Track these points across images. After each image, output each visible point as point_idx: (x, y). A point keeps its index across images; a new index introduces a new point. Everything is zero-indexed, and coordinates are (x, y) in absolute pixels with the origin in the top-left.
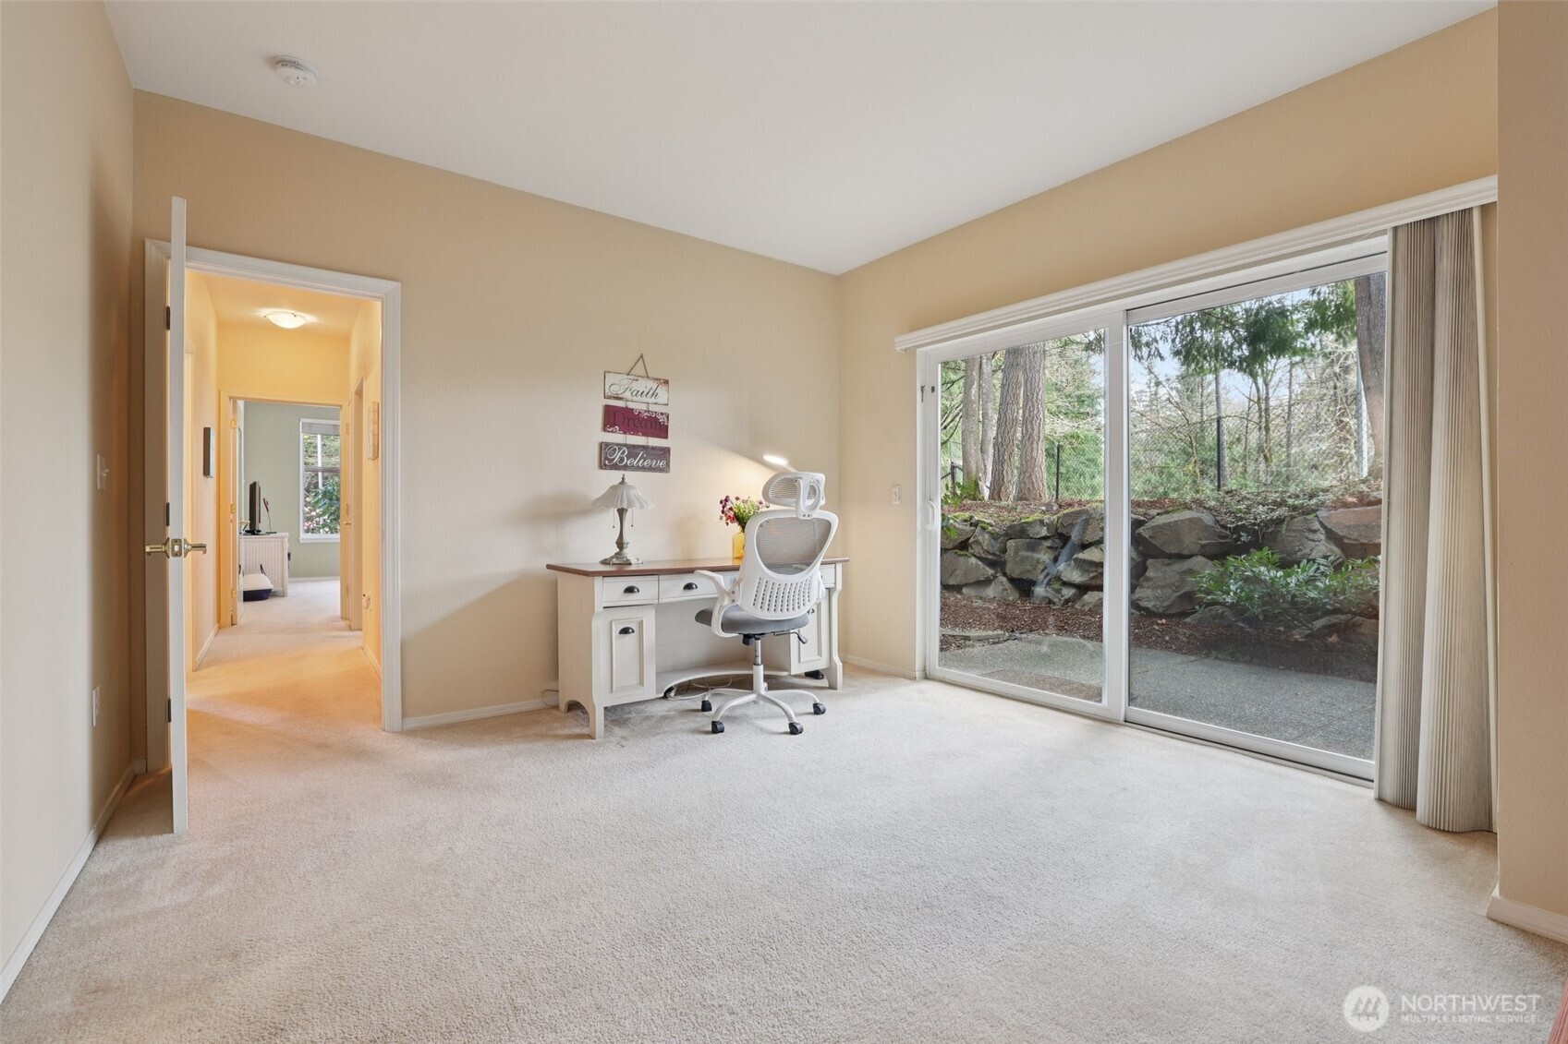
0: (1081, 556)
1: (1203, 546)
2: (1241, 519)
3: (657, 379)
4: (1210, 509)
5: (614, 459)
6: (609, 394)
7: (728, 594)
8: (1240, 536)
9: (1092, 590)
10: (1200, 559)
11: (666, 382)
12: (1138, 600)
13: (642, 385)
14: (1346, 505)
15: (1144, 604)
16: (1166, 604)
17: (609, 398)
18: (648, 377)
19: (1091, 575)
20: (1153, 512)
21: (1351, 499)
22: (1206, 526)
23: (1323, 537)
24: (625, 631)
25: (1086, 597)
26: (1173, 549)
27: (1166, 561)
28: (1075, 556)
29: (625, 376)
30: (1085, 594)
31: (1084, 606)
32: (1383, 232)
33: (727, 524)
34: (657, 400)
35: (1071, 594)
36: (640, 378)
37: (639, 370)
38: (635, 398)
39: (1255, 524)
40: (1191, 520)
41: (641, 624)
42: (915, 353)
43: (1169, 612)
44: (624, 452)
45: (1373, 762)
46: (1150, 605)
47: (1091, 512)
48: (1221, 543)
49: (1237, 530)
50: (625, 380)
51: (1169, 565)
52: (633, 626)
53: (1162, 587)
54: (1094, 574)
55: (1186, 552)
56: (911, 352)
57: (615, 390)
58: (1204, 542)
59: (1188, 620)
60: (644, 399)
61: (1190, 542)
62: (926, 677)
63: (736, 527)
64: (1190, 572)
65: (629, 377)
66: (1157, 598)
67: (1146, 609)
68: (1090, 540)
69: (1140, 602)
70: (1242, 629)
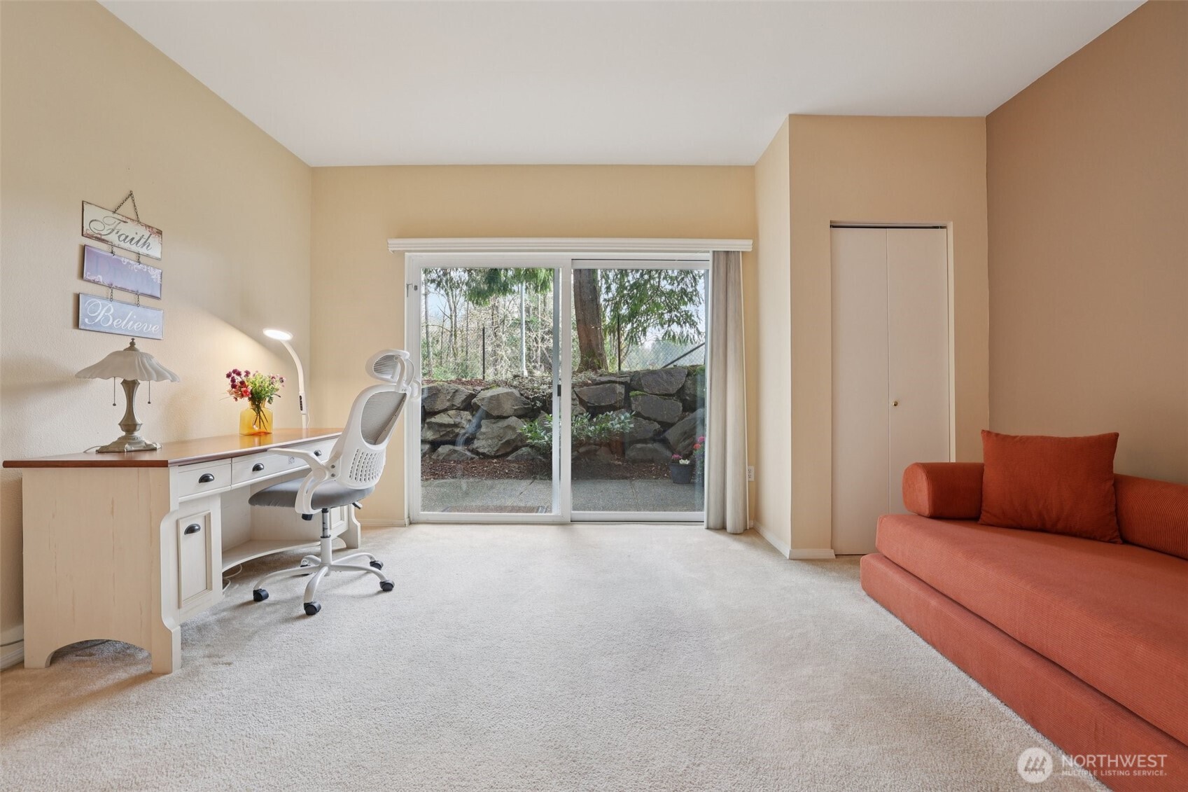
0: (433, 420)
1: (515, 410)
2: (536, 393)
3: (149, 227)
4: (515, 387)
5: (97, 317)
6: (90, 232)
7: (327, 468)
8: (535, 403)
9: (444, 444)
10: (514, 418)
11: (160, 233)
12: (477, 448)
13: (131, 229)
14: (587, 385)
15: (481, 450)
16: (495, 449)
17: (90, 237)
18: (138, 221)
19: (441, 434)
20: (479, 388)
21: (589, 382)
22: (516, 397)
23: (578, 403)
24: (191, 530)
25: (440, 449)
26: (495, 413)
27: (493, 421)
28: (428, 420)
29: (111, 214)
30: (439, 447)
31: (438, 456)
32: (708, 252)
33: (236, 399)
34: (150, 253)
35: (427, 448)
36: (128, 221)
37: (127, 209)
38: (122, 244)
39: (543, 396)
40: (507, 393)
41: (207, 519)
42: (404, 255)
43: (498, 454)
44: (109, 310)
45: (705, 512)
46: (485, 451)
47: (440, 388)
48: (525, 408)
49: (534, 399)
50: (111, 220)
51: (494, 423)
52: (199, 521)
53: (492, 438)
54: (444, 433)
55: (505, 415)
56: (401, 254)
57: (97, 228)
58: (516, 407)
59: (509, 458)
60: (134, 248)
61: (508, 407)
62: (411, 523)
63: (245, 403)
64: (509, 427)
65: (115, 215)
66: (490, 446)
67: (483, 454)
68: (440, 409)
69: (478, 450)
70: (540, 460)
